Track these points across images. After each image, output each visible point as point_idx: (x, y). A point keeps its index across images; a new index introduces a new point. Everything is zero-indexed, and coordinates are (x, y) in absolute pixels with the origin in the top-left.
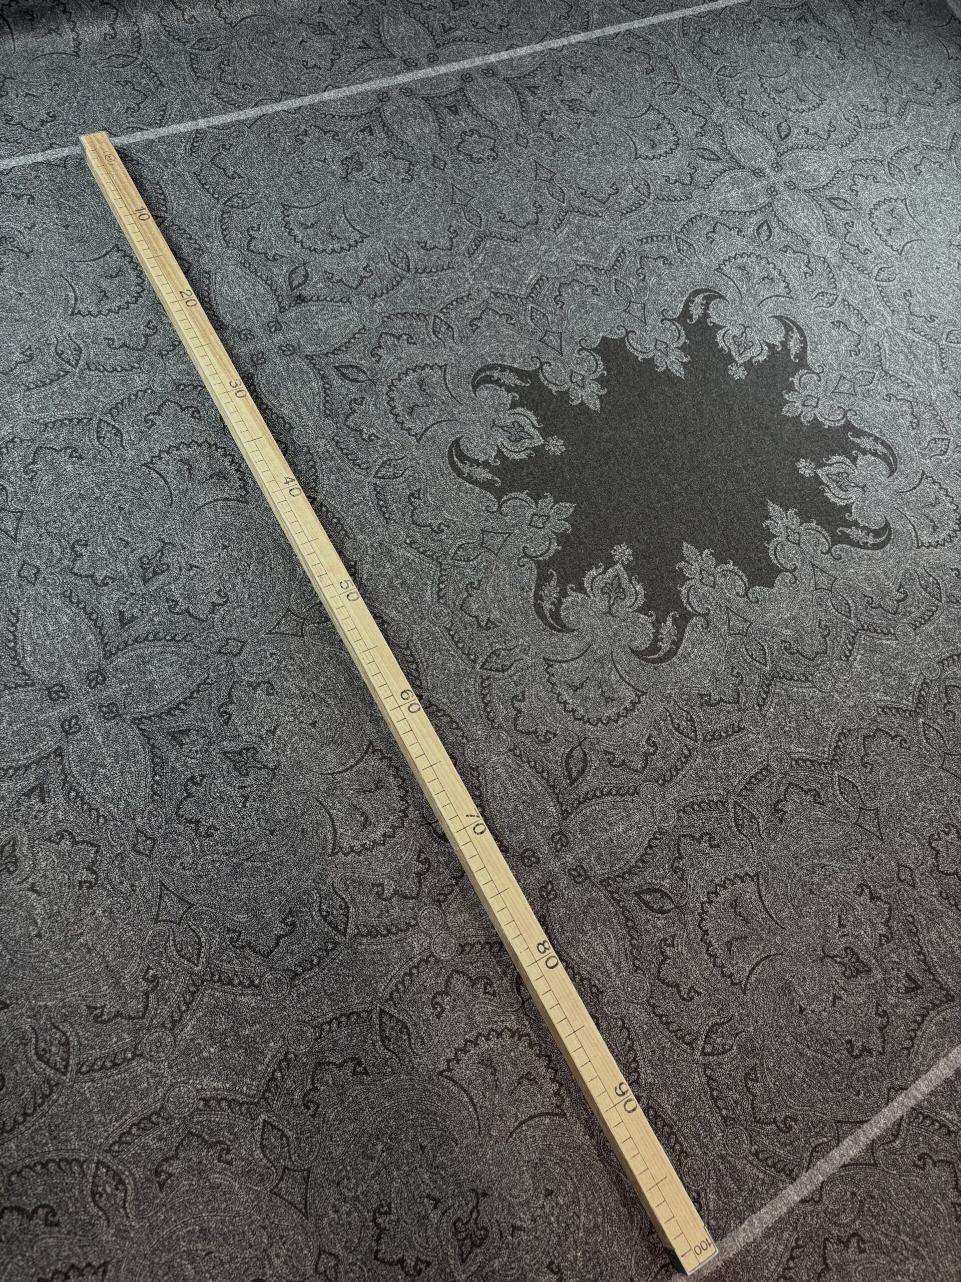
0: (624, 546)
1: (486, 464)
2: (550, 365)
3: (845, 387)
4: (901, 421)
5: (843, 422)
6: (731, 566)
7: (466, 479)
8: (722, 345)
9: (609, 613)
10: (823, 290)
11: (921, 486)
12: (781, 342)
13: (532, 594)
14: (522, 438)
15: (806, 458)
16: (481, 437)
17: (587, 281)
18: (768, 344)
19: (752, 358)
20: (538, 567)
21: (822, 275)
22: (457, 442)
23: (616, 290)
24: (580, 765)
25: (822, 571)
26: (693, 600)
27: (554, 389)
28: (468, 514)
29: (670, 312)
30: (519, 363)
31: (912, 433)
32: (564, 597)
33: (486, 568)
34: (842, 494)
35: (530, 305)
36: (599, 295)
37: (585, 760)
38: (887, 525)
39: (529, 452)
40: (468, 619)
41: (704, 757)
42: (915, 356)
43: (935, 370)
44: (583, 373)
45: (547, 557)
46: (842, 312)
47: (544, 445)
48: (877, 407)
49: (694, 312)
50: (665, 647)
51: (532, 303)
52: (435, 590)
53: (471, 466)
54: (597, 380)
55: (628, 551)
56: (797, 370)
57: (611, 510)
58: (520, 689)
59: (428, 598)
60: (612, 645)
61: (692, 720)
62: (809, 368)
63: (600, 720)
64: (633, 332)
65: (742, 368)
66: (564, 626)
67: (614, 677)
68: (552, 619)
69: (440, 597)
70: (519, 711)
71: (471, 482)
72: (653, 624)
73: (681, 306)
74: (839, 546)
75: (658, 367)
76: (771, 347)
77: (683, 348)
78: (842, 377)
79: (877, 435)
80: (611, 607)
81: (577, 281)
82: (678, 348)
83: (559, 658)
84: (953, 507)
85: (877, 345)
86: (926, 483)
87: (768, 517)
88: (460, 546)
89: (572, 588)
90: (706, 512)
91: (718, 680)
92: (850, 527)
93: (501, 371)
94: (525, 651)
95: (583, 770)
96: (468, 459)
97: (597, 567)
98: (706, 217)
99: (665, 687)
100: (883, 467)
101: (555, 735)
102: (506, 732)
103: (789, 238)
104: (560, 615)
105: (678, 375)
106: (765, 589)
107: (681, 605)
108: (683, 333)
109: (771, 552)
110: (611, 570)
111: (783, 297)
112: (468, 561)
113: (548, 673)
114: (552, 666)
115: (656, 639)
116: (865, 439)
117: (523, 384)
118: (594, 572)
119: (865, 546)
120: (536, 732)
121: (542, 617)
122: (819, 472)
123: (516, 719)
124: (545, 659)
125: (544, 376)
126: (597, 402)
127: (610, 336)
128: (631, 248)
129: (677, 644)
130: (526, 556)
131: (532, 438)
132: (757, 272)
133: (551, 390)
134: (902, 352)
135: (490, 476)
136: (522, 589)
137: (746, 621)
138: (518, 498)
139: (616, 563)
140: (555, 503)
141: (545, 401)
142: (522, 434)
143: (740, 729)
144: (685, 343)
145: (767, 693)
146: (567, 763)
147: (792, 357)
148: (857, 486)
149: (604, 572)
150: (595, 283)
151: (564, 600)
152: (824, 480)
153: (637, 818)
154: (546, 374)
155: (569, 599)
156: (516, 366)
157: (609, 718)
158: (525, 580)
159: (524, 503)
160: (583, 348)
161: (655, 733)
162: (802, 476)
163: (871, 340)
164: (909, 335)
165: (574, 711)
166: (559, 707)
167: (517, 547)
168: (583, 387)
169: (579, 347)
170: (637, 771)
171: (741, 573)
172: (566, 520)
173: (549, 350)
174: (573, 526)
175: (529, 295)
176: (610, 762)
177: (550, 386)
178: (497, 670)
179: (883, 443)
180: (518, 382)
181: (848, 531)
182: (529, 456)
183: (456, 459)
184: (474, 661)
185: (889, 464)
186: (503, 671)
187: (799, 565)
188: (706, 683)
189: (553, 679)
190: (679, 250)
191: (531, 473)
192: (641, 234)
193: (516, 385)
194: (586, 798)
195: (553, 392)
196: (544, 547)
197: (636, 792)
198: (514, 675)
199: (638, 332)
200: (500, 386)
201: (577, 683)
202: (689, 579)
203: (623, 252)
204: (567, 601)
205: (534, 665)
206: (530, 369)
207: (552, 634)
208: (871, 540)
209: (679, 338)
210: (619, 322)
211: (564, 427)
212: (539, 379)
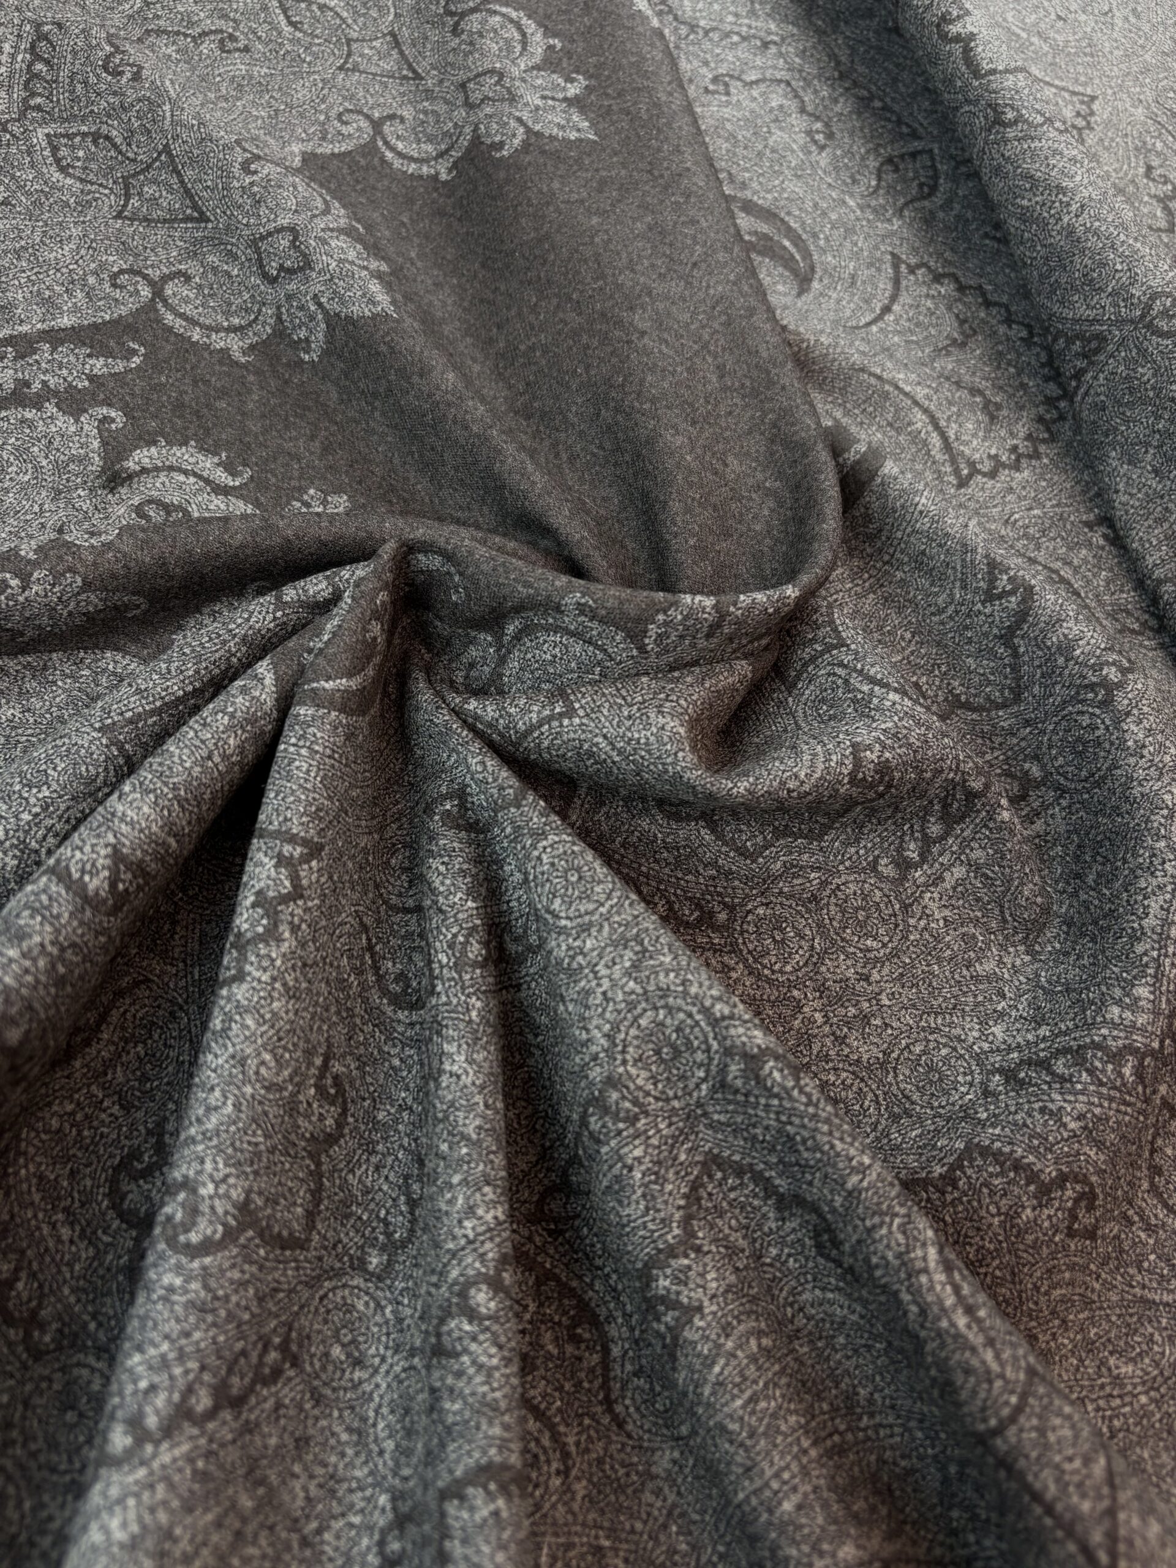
2: (188, 278)
17: (191, 24)
27: (234, 343)
30: (76, 309)
36: (246, 49)
64: (392, 116)
75: (502, 144)
77: (548, 62)
81: (160, 32)
82: (537, 68)
93: (20, 356)
105: (571, 134)
117: (120, 366)
125: (182, 316)
127: (327, 148)
133: (225, 350)
141: (222, 392)
144: (548, 46)
150: (221, 24)
154: (187, 309)
156: (66, 321)
173: (160, 233)
177: (217, 340)
180: (98, 366)
193: (91, 378)
195: (237, 355)
200: (37, 403)
206: (123, 311)
209: (525, 43)
212: (170, 329)
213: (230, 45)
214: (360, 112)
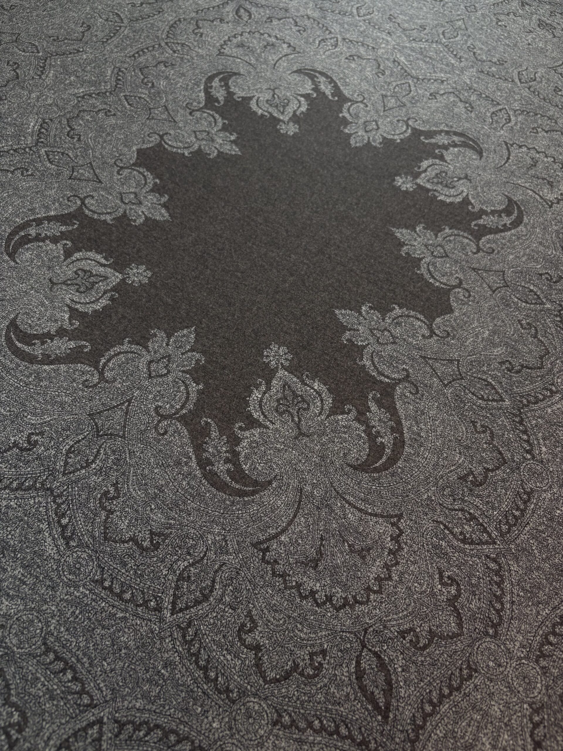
0: (274, 347)
1: (61, 332)
2: (93, 197)
3: (392, 102)
4: (456, 110)
5: (409, 131)
6: (398, 311)
7: (42, 362)
8: (260, 112)
9: (301, 434)
10: (321, 38)
11: (513, 154)
12: (313, 89)
13: (194, 464)
14: (93, 284)
15: (400, 175)
16: (43, 304)
17: (95, 107)
18: (302, 96)
19: (295, 112)
20: (186, 424)
21: (313, 27)
22: (13, 324)
23: (129, 104)
24: (381, 679)
25: (486, 271)
26: (382, 367)
27: (108, 218)
28: (62, 404)
29: (195, 104)
30: (56, 209)
31: (473, 115)
32: (237, 445)
33: (117, 461)
34: (452, 191)
35: (43, 150)
36: (114, 115)
37: (382, 666)
38: (510, 200)
39: (109, 295)
40: (121, 548)
41: (517, 559)
42: (430, 58)
43: (453, 62)
44: (133, 190)
45: (190, 406)
46: (349, 48)
47: (124, 280)
48: (430, 108)
49: (218, 95)
50: (387, 440)
51: (43, 147)
52: (56, 532)
53: (43, 343)
54: (152, 191)
55: (282, 350)
56: (341, 106)
57: (237, 314)
58: (241, 611)
59: (51, 551)
60: (326, 474)
61: (473, 518)
62: (350, 100)
63: (369, 589)
64: (167, 134)
65: (291, 124)
66: (256, 483)
67: (352, 516)
68: (237, 482)
69: (67, 540)
70: (257, 648)
71: (51, 363)
72: (357, 419)
73: (202, 94)
74: (484, 239)
75: (209, 154)
76: (307, 96)
77: (224, 128)
78: (384, 96)
79: (446, 129)
80: (298, 425)
81: (84, 111)
82: (220, 130)
83: (272, 531)
84: (550, 160)
85: (394, 61)
86: (514, 151)
87: (401, 244)
88: (69, 451)
89: (240, 428)
90: (339, 268)
91: (468, 448)
92: (480, 218)
93: (38, 225)
94: (223, 550)
95: (389, 682)
96: (36, 337)
97: (257, 387)
98: (184, 19)
99: (418, 493)
100: (469, 153)
101: (324, 652)
102: (255, 695)
103: (268, 12)
104: (243, 471)
105: (234, 153)
106: (447, 317)
107: (375, 382)
108: (217, 116)
109: (427, 276)
110: (274, 382)
111: (291, 54)
112: (88, 465)
113: (268, 563)
114: (267, 549)
115: (372, 437)
116: (439, 137)
117: (70, 228)
118: (256, 395)
119: (505, 228)
120: (296, 666)
121: (221, 486)
122: (419, 181)
123: (258, 665)
124: (254, 545)
125: (91, 211)
126: (163, 211)
127: (145, 146)
128: (126, 66)
129: (397, 429)
130: (164, 417)
131: (106, 278)
132: (256, 43)
133: (105, 221)
134: (418, 59)
135: (72, 344)
136: (178, 463)
137: (451, 361)
138: (120, 353)
139: (274, 371)
140: (169, 337)
141: (104, 234)
142: (92, 279)
143: (529, 494)
144: (224, 123)
145: (525, 432)
146: (363, 688)
147: (330, 97)
148: (460, 179)
149: (268, 388)
150: (105, 106)
151: (238, 449)
152: (428, 186)
153: (496, 710)
154: (93, 208)
155: (245, 444)
156: (52, 213)
157: (378, 579)
158: (177, 450)
159: (130, 355)
160: (122, 168)
161: (443, 564)
162: (407, 192)
163: (388, 59)
164: (414, 45)
165: (329, 599)
166: (307, 604)
167: (147, 413)
168: (140, 203)
169: (116, 169)
170: (455, 635)
171: (412, 313)
172: (192, 350)
173: (84, 184)
174: (204, 353)
175: (38, 142)
176: (414, 644)
177: (103, 218)
178: (197, 602)
179: (455, 134)
180: (63, 228)
181: (481, 222)
182: (112, 299)
183: (19, 345)
184: (158, 609)
185: (473, 148)
186: (206, 598)
187: (461, 276)
188: (459, 459)
189: (279, 568)
190: (174, 52)
191: (124, 317)
192: (130, 51)
193: (61, 232)
194: (417, 728)
195: (109, 222)
196: (181, 396)
197: (473, 670)
198: (223, 595)
199: (172, 132)
200: (43, 240)
201: (312, 553)
202: (364, 347)
203: (120, 70)
204: (243, 448)
205: (245, 563)
206: (72, 210)
207: (245, 503)
208: (507, 220)
209: (215, 122)
210: (147, 131)
211: (139, 251)
212: (87, 216)
213: (109, 114)
214: (155, 133)
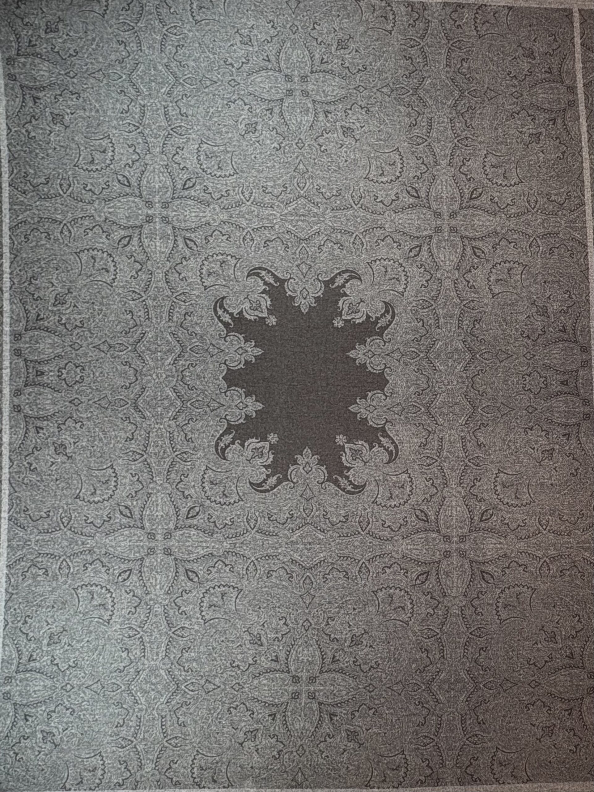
1: (268, 476)
6: (370, 394)
7: (272, 490)
13: (341, 492)
20: (330, 481)
22: (251, 483)
24: (423, 514)
26: (377, 422)
27: (242, 421)
28: (289, 498)
32: (349, 478)
33: (319, 505)
37: (422, 511)
39: (270, 453)
40: (339, 525)
45: (326, 475)
47: (270, 443)
50: (392, 448)
52: (319, 532)
53: (266, 484)
55: (341, 436)
57: (317, 432)
58: (380, 521)
59: (322, 537)
60: (380, 471)
61: (428, 457)
63: (409, 495)
66: (362, 486)
67: (394, 478)
68: (357, 489)
70: (389, 526)
71: (274, 488)
72: (379, 447)
83: (375, 496)
87: (355, 360)
88: (304, 510)
89: (346, 472)
91: (417, 435)
94: (365, 509)
96: (262, 483)
97: (342, 455)
99: (409, 460)
101: (406, 517)
102: (395, 536)
104: (356, 485)
106: (388, 386)
107: (377, 429)
109: (372, 371)
110: (346, 450)
112: (312, 510)
113: (379, 505)
114: (377, 502)
115: (386, 450)
118: (344, 458)
120: (401, 524)
123: (392, 530)
124: (373, 503)
130: (322, 483)
131: (264, 447)
135: (275, 478)
136: (336, 494)
137: (398, 404)
138: (292, 471)
139: (344, 446)
140: (302, 455)
142: (260, 450)
143: (442, 439)
146: (420, 519)
149: (346, 454)
157: (410, 491)
158: (333, 491)
159: (296, 470)
161: (425, 476)
165: (400, 504)
166: (395, 509)
167: (316, 485)
170: (437, 493)
171: (375, 392)
172: (313, 456)
174: (317, 454)
176: (427, 501)
178: (368, 526)
180: (231, 436)
183: (259, 489)
184: (359, 533)
188: (416, 440)
189: (383, 504)
194: (437, 520)
198: (373, 520)
201: (389, 495)
202: (367, 417)
204: (352, 478)
205: (373, 509)
207: (363, 493)
